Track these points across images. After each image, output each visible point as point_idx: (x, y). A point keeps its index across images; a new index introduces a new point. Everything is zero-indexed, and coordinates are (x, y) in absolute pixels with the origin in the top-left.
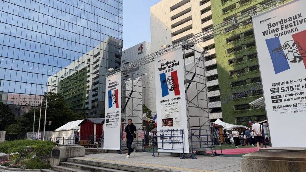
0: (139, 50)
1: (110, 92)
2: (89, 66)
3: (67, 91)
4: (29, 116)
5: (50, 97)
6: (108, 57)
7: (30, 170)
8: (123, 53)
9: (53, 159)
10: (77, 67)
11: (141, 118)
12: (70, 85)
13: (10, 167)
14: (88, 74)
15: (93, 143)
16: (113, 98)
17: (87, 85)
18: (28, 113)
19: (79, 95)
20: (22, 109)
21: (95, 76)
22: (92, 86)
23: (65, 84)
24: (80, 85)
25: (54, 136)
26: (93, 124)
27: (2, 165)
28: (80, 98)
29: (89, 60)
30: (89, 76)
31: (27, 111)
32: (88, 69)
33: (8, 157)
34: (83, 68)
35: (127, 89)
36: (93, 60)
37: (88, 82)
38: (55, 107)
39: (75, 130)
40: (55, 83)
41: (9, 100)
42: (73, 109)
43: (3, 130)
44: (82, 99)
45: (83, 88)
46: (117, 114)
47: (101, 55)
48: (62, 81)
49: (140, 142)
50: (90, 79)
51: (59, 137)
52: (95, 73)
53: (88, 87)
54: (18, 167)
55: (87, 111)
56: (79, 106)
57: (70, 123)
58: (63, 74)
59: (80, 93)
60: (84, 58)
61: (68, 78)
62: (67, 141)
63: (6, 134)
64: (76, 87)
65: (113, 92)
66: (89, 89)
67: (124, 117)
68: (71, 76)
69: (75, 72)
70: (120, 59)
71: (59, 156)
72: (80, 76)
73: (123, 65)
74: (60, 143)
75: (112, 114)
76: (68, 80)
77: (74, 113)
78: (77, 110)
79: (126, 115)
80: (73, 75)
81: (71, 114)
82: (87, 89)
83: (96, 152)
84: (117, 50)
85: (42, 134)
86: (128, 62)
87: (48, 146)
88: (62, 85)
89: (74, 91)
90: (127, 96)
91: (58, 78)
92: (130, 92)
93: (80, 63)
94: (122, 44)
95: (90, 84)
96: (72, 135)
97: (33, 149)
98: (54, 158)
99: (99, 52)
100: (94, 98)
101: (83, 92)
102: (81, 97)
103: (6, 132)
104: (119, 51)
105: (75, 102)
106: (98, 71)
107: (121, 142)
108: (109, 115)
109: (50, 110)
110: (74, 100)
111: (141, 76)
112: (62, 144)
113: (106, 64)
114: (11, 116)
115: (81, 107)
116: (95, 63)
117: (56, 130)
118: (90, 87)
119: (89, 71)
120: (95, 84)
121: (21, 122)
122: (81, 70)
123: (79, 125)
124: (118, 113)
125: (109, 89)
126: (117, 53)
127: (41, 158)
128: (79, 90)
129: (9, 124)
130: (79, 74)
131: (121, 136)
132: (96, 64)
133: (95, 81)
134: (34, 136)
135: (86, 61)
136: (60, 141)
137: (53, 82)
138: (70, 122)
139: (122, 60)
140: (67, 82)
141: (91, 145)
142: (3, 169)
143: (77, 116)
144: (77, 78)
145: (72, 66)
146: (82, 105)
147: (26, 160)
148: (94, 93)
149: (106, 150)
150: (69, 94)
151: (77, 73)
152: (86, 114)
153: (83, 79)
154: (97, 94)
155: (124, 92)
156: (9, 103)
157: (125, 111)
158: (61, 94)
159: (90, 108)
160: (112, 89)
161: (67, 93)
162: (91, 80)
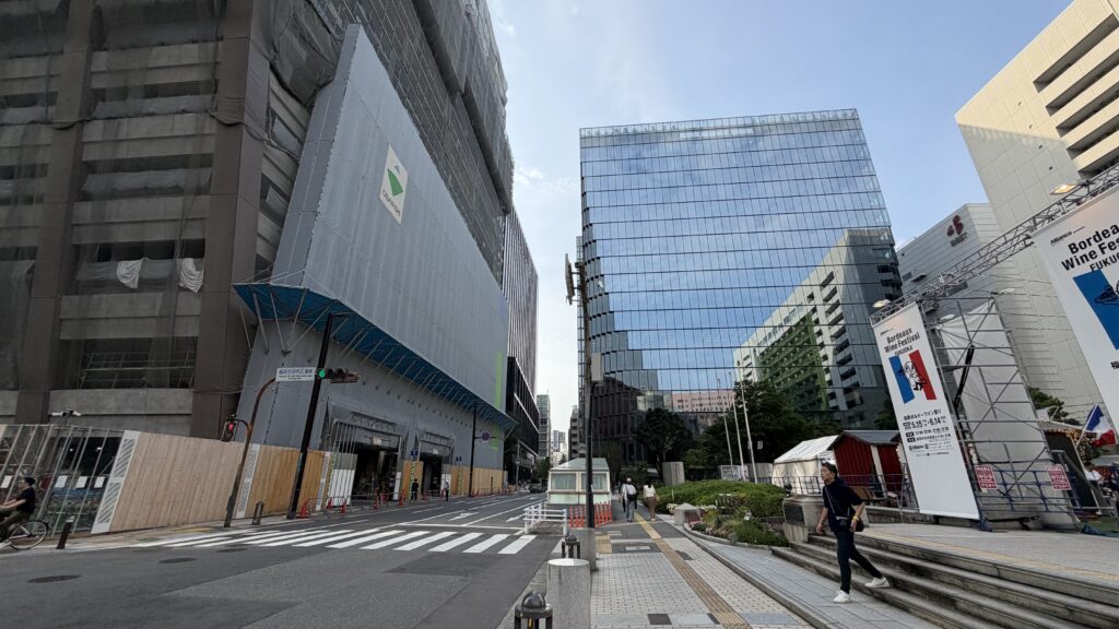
0: (950, 233)
1: (895, 361)
2: (814, 310)
3: (778, 374)
4: (716, 431)
5: (746, 391)
6: (857, 277)
7: (746, 544)
8: (899, 258)
9: (789, 526)
10: (787, 320)
11: (1036, 425)
12: (782, 360)
13: (708, 534)
14: (816, 329)
15: (880, 495)
16: (912, 375)
17: (822, 353)
18: (714, 427)
19: (807, 380)
20: (699, 420)
21: (836, 329)
22: (835, 354)
23: (770, 359)
24: (804, 357)
25: (776, 474)
26: (866, 447)
27: (693, 529)
28: (810, 387)
29: (811, 297)
30: (820, 333)
31: (710, 423)
32: (814, 318)
33: (699, 514)
34: (802, 316)
35: (947, 345)
36: (820, 296)
37: (822, 345)
38: (762, 410)
39: (821, 460)
40: (748, 361)
41: (676, 404)
42: (803, 411)
43: (679, 460)
44: (818, 388)
45: (813, 363)
46: (934, 416)
47: (839, 278)
48: (762, 354)
49: (1055, 501)
50: (826, 338)
51: (787, 475)
52: (835, 323)
53: (825, 358)
54: (722, 536)
55: (837, 416)
56: (814, 404)
57: (804, 444)
58: (761, 339)
59: (808, 374)
60: (799, 296)
61: (773, 345)
62: (809, 486)
63: (685, 469)
64: (796, 362)
65: (905, 360)
66: (830, 362)
67: (964, 425)
68: (779, 341)
69: (786, 329)
70: (896, 272)
71: (802, 520)
72: (799, 336)
73: (907, 286)
74: (793, 491)
75: (921, 418)
76: (775, 350)
77: (808, 421)
78: (812, 414)
79: (970, 418)
80: (783, 337)
81: (801, 423)
82: (825, 363)
83: (898, 519)
84: (880, 253)
85: (750, 471)
86: (924, 274)
87: (770, 497)
88: (764, 363)
89: (794, 371)
90: (954, 363)
91: (752, 349)
92: (962, 351)
93: (791, 309)
94: (891, 236)
95: (829, 351)
96: (816, 472)
97: (742, 501)
98: (793, 524)
99: (832, 273)
100: (848, 383)
101: (816, 371)
102: (814, 382)
103: (684, 465)
104: (887, 255)
105: (802, 396)
106: (840, 317)
107: (976, 497)
108: (911, 421)
109: (753, 417)
110: (800, 392)
111: (992, 301)
112: (799, 492)
113: (857, 296)
114: (686, 433)
115: (819, 407)
116: (826, 300)
117: (777, 461)
118: (830, 356)
119: (817, 322)
120: (839, 349)
121: (705, 445)
122: (798, 323)
123: (829, 449)
124: (939, 415)
125: (892, 354)
126: (882, 262)
127: (763, 521)
128: (805, 369)
129: (685, 450)
130: (795, 334)
131: (971, 479)
132: (831, 302)
133: (839, 341)
134: (734, 473)
135: (805, 301)
136: (793, 485)
137: (745, 359)
138: (804, 442)
139: (902, 274)
140: (774, 356)
141: (875, 498)
142: (696, 535)
143: (817, 428)
144: (792, 342)
145: (777, 317)
146: (820, 401)
147: (734, 522)
148: (844, 369)
149: (930, 516)
150: (785, 380)
151: (790, 331)
152: (839, 421)
153: (808, 341)
154: (852, 373)
155: (940, 354)
156: (676, 410)
157: (963, 408)
158: (767, 380)
159: (843, 407)
160: (900, 352)
161: (780, 379)
162: (828, 341)
